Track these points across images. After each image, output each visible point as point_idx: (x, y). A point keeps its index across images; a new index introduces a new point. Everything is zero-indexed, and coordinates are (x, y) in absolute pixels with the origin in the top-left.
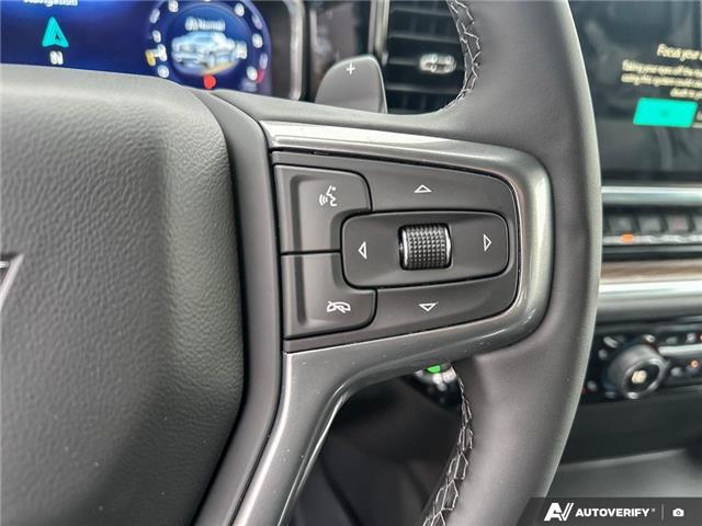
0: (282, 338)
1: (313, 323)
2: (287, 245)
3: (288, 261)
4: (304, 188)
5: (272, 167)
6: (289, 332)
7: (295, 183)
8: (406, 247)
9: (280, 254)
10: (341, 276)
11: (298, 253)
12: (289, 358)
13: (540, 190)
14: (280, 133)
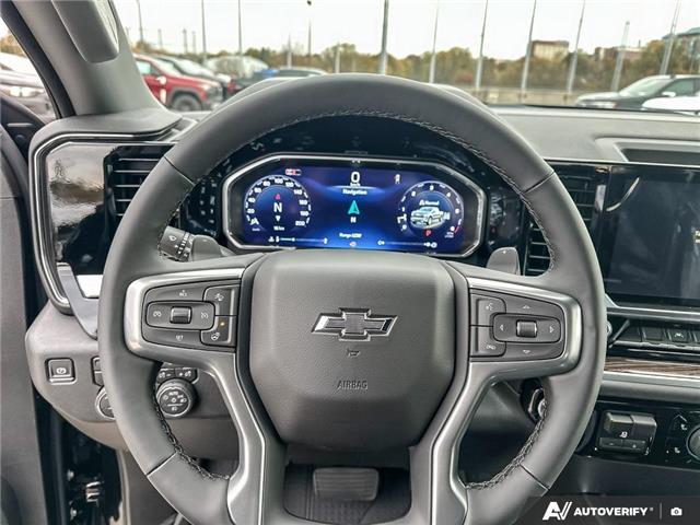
0: (469, 356)
1: (481, 352)
2: (473, 322)
3: (473, 328)
4: (480, 302)
5: (469, 294)
6: (472, 354)
7: (478, 300)
8: (518, 328)
9: (470, 326)
10: (492, 336)
11: (477, 325)
12: (471, 364)
13: (577, 312)
14: (473, 282)
